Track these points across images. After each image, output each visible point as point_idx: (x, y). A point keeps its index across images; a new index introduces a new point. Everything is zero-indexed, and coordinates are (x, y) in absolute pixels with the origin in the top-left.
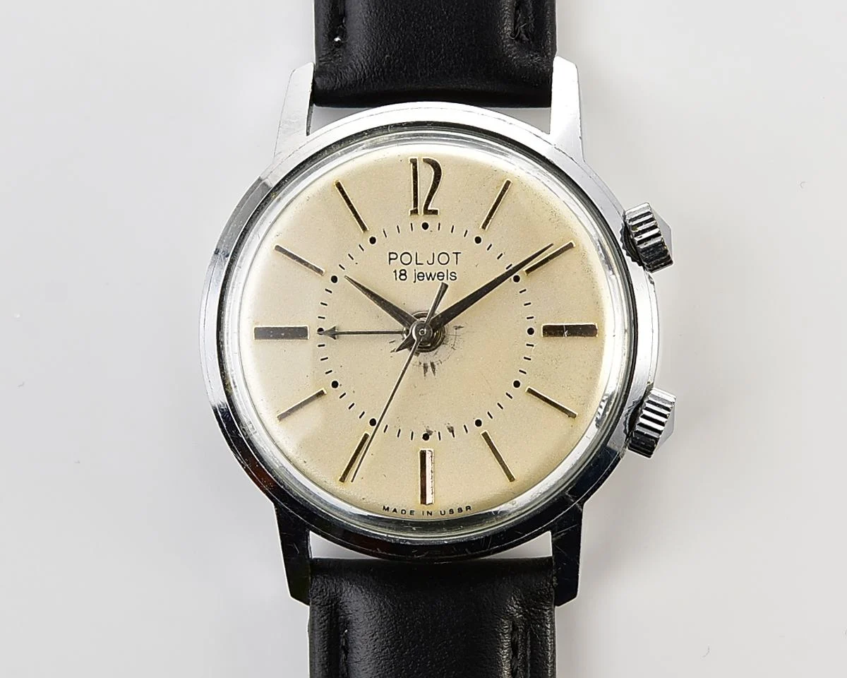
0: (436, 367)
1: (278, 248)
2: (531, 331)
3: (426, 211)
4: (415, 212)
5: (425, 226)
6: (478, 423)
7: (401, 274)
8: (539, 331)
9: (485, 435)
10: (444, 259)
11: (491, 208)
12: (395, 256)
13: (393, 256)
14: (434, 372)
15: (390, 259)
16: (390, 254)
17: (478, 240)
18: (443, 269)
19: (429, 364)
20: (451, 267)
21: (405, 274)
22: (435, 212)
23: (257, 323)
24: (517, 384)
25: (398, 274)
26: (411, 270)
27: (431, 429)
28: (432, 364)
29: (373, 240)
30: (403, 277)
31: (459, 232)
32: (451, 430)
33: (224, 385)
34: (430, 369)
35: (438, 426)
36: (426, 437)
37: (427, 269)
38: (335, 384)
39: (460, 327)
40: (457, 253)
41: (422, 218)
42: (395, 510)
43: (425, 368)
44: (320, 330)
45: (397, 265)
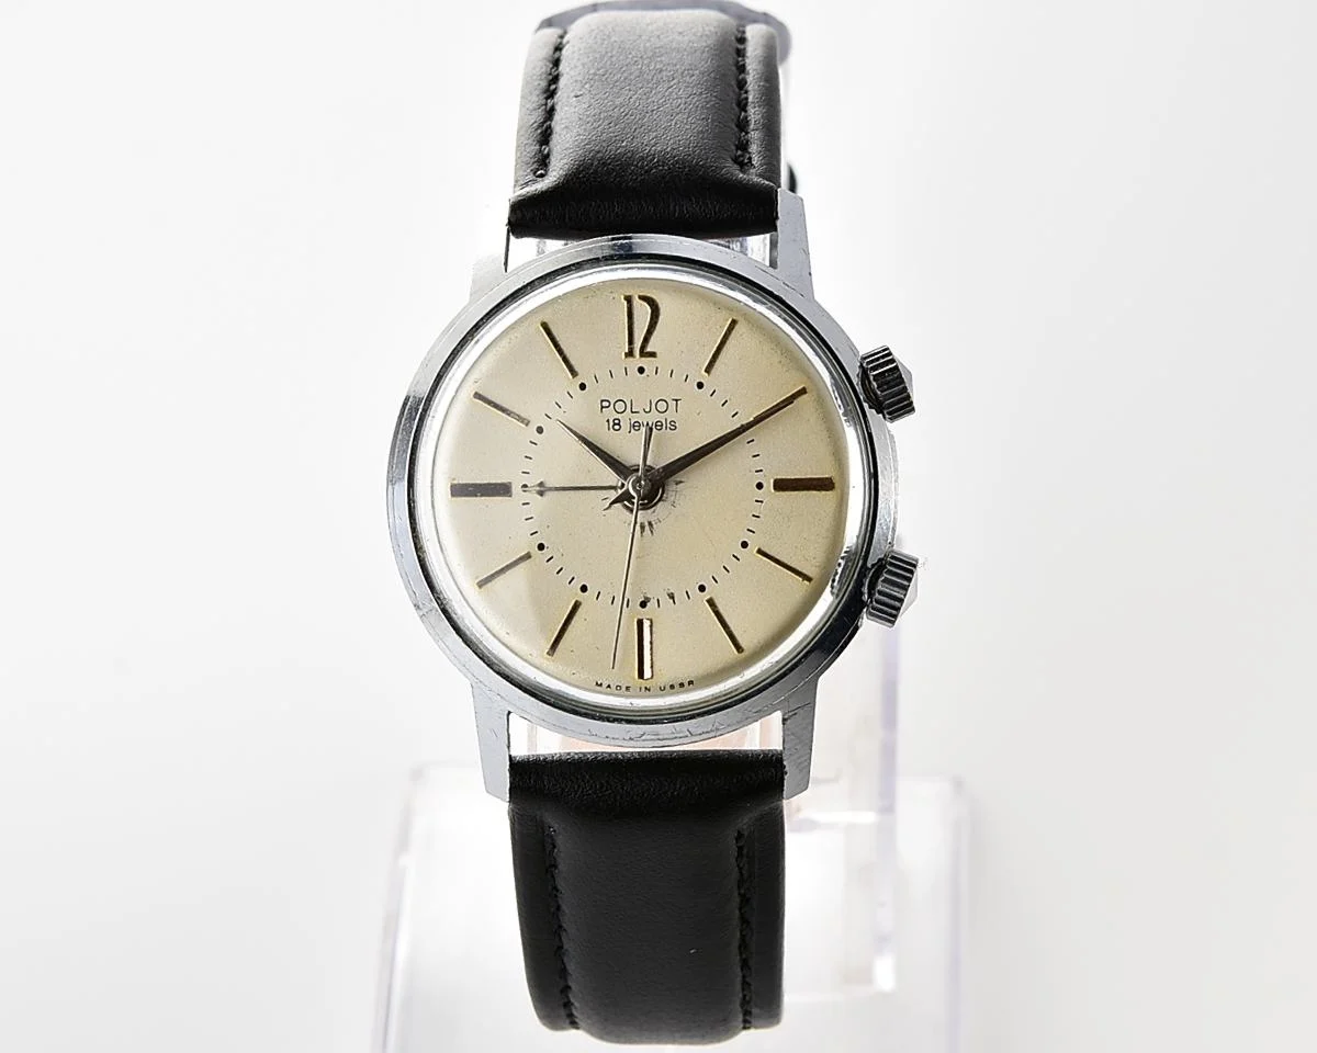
0: (655, 526)
1: (478, 396)
2: (760, 486)
3: (643, 353)
4: (630, 354)
5: (641, 370)
6: (702, 588)
7: (615, 424)
8: (769, 485)
9: (711, 602)
10: (662, 406)
11: (715, 349)
12: (607, 404)
13: (605, 404)
14: (652, 532)
15: (602, 407)
16: (602, 401)
17: (700, 385)
18: (661, 418)
19: (646, 524)
20: (670, 415)
21: (619, 424)
22: (653, 355)
23: (454, 479)
24: (744, 545)
25: (611, 424)
26: (625, 419)
27: (649, 596)
28: (650, 523)
29: (583, 387)
30: (617, 427)
31: (679, 377)
32: (672, 596)
33: (416, 548)
34: (647, 528)
35: (656, 592)
36: (643, 604)
37: (643, 418)
38: (541, 547)
39: (681, 482)
40: (677, 400)
41: (638, 361)
42: (609, 686)
43: (642, 527)
44: (525, 486)
45: (610, 414)
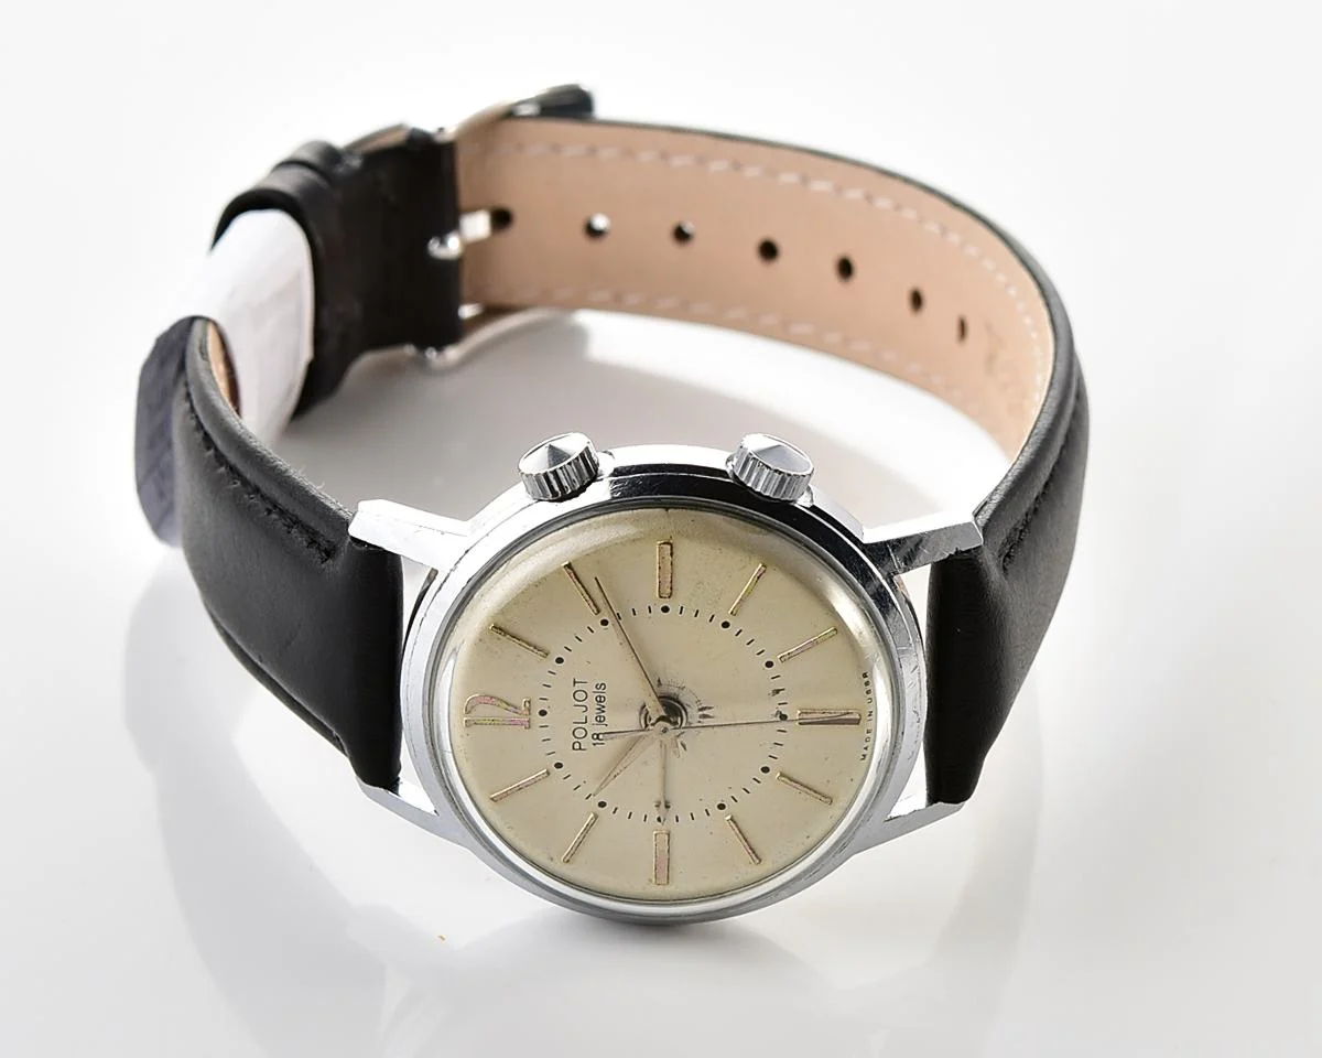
0: (704, 705)
1: (566, 859)
2: (665, 609)
3: (526, 712)
4: (527, 724)
5: (543, 713)
6: (769, 664)
7: (598, 738)
8: (666, 602)
9: (783, 658)
10: (580, 696)
12: (577, 744)
13: (577, 746)
14: (710, 708)
15: (580, 749)
16: (574, 749)
17: (560, 660)
18: (592, 696)
19: (701, 713)
20: (590, 688)
21: (598, 735)
22: (528, 703)
23: (650, 882)
24: (726, 625)
25: (597, 741)
26: (593, 729)
27: (775, 712)
28: (701, 710)
29: (559, 766)
30: (601, 737)
31: (551, 680)
32: (778, 691)
34: (705, 712)
35: (769, 709)
36: (784, 717)
37: (592, 714)
38: (721, 807)
39: (659, 681)
40: (575, 682)
41: (534, 716)
43: (705, 716)
44: (659, 820)
45: (587, 742)
